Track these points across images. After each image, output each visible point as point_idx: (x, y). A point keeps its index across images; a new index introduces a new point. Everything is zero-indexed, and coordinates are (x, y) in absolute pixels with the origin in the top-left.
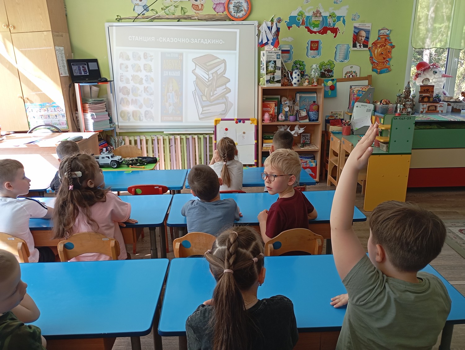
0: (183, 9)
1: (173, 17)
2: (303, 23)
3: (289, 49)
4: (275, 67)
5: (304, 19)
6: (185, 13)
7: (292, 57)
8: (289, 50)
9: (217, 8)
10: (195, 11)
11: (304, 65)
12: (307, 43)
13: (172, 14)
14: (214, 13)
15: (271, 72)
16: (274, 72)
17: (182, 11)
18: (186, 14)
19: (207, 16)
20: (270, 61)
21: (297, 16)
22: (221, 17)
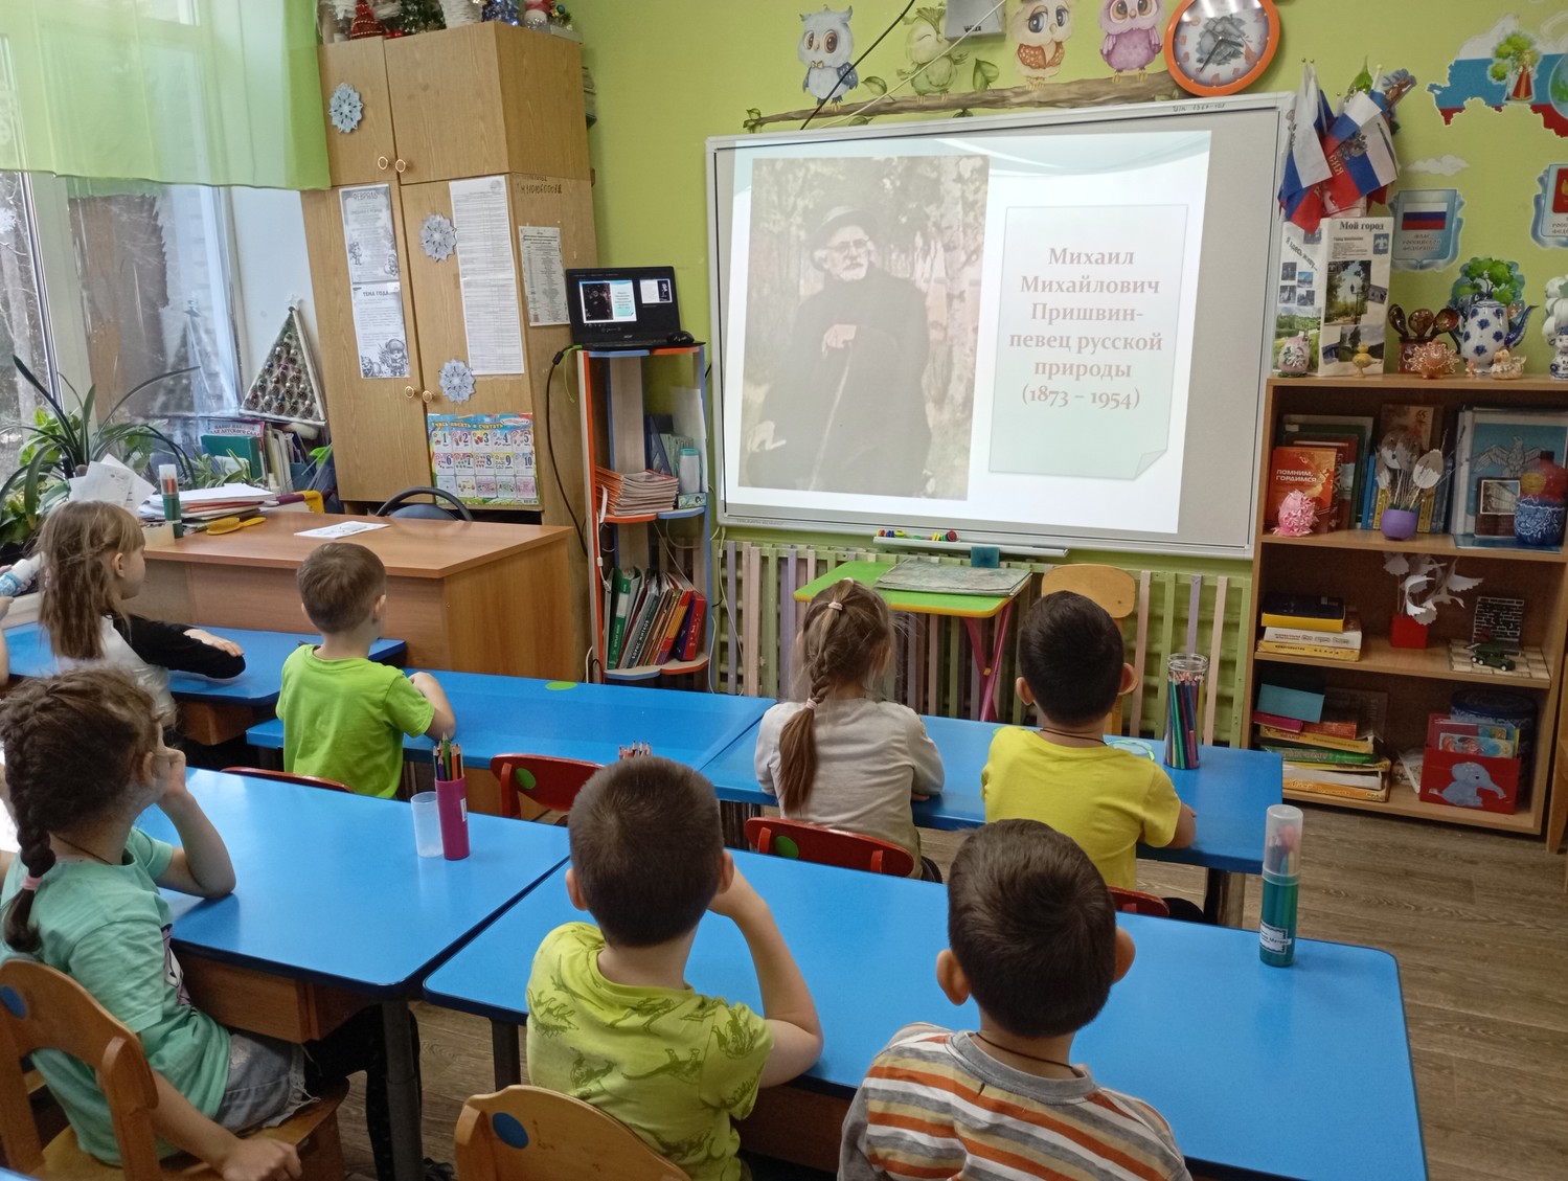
0: (984, 66)
1: (944, 100)
2: (1523, 89)
3: (1442, 208)
4: (1367, 291)
5: (1530, 69)
6: (988, 82)
7: (1456, 243)
8: (1445, 213)
9: (1121, 49)
10: (1027, 71)
11: (1516, 283)
12: (1541, 180)
13: (938, 89)
14: (1108, 72)
15: (1345, 313)
16: (1358, 312)
17: (979, 75)
18: (992, 86)
19: (1074, 88)
20: (1346, 265)
21: (1489, 61)
22: (1134, 86)
